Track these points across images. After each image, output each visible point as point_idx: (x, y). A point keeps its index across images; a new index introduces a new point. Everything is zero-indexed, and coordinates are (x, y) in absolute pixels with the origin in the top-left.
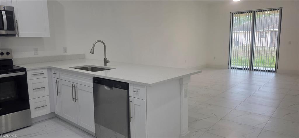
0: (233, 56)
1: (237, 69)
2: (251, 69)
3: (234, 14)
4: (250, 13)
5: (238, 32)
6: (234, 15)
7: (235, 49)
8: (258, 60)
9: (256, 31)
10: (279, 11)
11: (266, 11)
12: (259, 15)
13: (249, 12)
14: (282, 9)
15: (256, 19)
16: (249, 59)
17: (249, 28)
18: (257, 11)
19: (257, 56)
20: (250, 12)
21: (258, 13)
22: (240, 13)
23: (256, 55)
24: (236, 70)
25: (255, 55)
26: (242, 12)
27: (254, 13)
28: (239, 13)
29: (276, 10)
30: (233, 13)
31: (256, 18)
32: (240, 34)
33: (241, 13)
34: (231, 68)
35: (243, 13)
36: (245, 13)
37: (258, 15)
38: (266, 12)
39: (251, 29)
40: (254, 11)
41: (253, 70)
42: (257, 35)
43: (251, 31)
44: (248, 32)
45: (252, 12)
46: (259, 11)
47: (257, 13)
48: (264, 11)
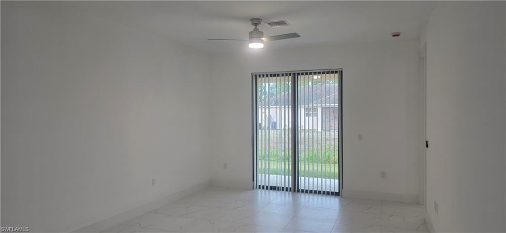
0: (260, 149)
1: (269, 188)
2: (295, 189)
3: (258, 76)
4: (287, 77)
5: (267, 106)
6: (259, 79)
7: (264, 137)
8: (307, 156)
9: (299, 106)
10: (336, 75)
11: (315, 73)
12: (302, 82)
13: (284, 75)
14: (342, 72)
15: (299, 88)
16: (290, 153)
17: (286, 100)
18: (298, 74)
19: (305, 148)
20: (286, 75)
21: (301, 77)
22: (269, 76)
23: (303, 146)
24: (267, 191)
25: (301, 147)
26: (273, 74)
27: (295, 76)
28: (267, 76)
29: (332, 72)
30: (256, 75)
31: (299, 86)
32: (271, 110)
33: (271, 76)
34: (258, 187)
35: (275, 75)
36: (278, 75)
37: (302, 80)
38: (315, 77)
39: (290, 103)
40: (294, 74)
41: (298, 191)
42: (302, 112)
43: (290, 106)
44: (285, 108)
45: (290, 75)
46: (302, 74)
47: (299, 76)
48: (311, 73)
